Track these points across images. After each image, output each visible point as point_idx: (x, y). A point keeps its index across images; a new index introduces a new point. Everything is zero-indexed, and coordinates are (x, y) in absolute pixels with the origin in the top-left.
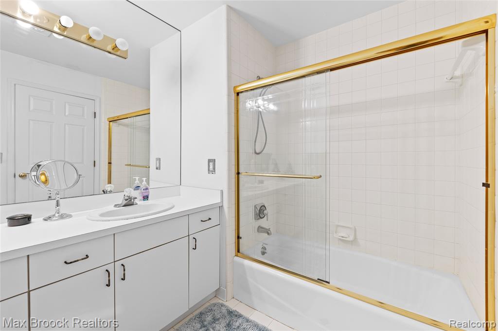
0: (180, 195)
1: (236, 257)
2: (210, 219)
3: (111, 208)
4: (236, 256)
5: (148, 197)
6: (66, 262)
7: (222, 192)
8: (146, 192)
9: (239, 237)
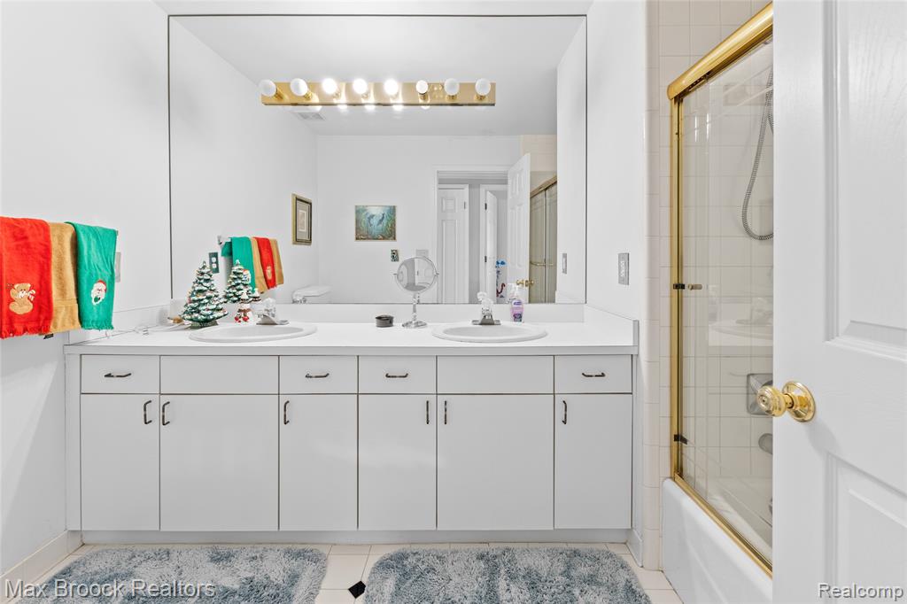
0: (583, 322)
1: (669, 480)
2: (603, 375)
3: (469, 324)
4: (671, 478)
5: (521, 317)
6: (387, 376)
7: (637, 324)
8: (516, 308)
9: (679, 438)
